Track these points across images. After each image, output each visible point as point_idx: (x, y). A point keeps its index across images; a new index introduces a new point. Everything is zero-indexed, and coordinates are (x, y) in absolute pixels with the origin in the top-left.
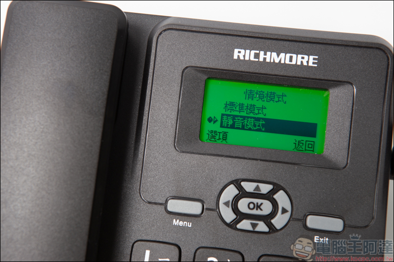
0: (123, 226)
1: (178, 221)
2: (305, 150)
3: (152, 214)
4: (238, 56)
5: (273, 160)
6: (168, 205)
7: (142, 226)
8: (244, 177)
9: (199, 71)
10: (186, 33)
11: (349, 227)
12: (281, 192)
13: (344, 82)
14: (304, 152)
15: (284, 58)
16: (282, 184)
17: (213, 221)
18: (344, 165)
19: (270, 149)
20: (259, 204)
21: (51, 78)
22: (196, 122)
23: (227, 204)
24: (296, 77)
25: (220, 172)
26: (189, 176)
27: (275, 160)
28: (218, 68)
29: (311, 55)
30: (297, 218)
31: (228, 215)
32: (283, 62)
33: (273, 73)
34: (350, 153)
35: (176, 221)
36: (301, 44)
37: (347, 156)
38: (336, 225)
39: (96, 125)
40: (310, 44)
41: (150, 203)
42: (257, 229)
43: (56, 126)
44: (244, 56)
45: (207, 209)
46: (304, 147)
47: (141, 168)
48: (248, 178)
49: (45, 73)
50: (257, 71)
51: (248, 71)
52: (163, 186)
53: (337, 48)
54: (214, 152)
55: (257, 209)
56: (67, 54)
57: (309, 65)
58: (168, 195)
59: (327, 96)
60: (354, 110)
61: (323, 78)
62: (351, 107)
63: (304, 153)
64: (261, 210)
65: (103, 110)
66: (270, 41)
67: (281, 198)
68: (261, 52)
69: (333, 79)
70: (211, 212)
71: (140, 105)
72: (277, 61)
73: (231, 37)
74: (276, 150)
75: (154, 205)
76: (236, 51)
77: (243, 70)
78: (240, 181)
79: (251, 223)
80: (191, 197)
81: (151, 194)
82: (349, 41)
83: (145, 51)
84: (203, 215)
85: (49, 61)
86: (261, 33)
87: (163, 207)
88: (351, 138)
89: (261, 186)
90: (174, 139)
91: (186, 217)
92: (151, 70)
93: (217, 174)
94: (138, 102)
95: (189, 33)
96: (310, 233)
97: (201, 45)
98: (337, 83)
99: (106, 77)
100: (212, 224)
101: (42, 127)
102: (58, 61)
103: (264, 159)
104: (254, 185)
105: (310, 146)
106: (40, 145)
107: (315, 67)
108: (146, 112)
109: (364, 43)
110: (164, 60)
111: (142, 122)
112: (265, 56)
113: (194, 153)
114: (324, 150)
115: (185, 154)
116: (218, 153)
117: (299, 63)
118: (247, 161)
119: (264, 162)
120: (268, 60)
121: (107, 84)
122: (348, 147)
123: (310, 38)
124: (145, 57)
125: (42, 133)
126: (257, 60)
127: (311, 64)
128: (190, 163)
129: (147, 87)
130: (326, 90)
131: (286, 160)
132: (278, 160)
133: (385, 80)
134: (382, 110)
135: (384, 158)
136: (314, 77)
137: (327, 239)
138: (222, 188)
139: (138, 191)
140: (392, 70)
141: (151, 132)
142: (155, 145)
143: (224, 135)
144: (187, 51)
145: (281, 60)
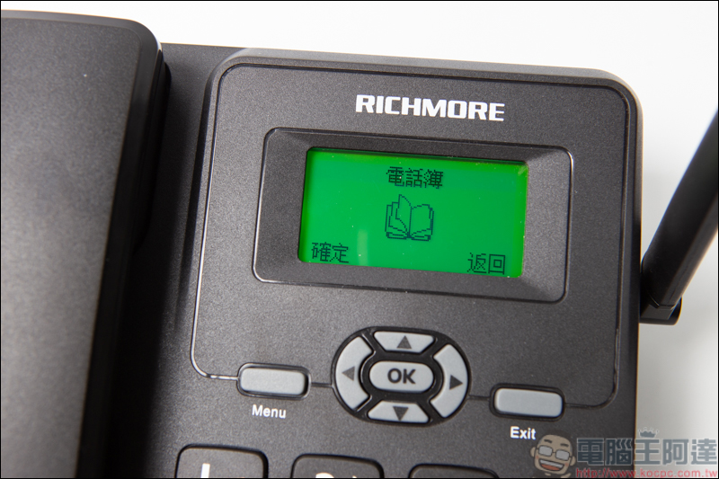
0: (160, 421)
1: (261, 407)
3: (213, 397)
4: (364, 107)
5: (431, 290)
6: (242, 379)
7: (196, 418)
8: (380, 323)
9: (295, 136)
11: (572, 407)
12: (448, 349)
13: (553, 147)
14: (487, 274)
15: (444, 108)
16: (449, 335)
17: (325, 406)
18: (560, 296)
19: (427, 272)
20: (408, 372)
22: (292, 228)
23: (349, 373)
24: (467, 141)
25: (335, 314)
26: (279, 325)
27: (435, 290)
28: (328, 128)
29: (493, 102)
30: (479, 394)
31: (353, 394)
32: (443, 115)
33: (426, 135)
34: (568, 273)
35: (258, 408)
36: (473, 83)
37: (563, 278)
38: (549, 404)
40: (489, 83)
41: (209, 376)
42: (407, 418)
44: (374, 107)
45: (315, 384)
46: (486, 266)
47: (193, 314)
48: (388, 325)
50: (398, 133)
51: (382, 132)
52: (233, 345)
53: (538, 88)
54: (324, 280)
55: (405, 382)
57: (490, 119)
58: (241, 361)
59: (524, 174)
60: (572, 197)
61: (515, 141)
62: (567, 192)
63: (488, 277)
64: (412, 382)
65: (109, 204)
66: (419, 79)
67: (448, 358)
68: (404, 99)
69: (533, 143)
70: (322, 389)
71: (190, 200)
72: (433, 113)
73: (349, 74)
74: (436, 273)
75: (217, 380)
76: (360, 98)
77: (374, 132)
78: (373, 331)
79: (395, 408)
80: (284, 362)
81: (212, 359)
82: (556, 76)
84: (306, 396)
86: (402, 67)
87: (234, 383)
88: (570, 245)
89: (412, 337)
90: (251, 259)
91: (275, 401)
92: (209, 138)
93: (331, 320)
94: (187, 194)
96: (504, 421)
97: (297, 90)
98: (541, 149)
99: (116, 145)
100: (324, 412)
103: (416, 289)
104: (399, 336)
105: (498, 264)
107: (500, 122)
108: (200, 212)
109: (583, 78)
110: (232, 119)
111: (194, 230)
112: (411, 106)
114: (523, 270)
115: (271, 286)
116: (332, 282)
117: (472, 116)
118: (383, 293)
119: (416, 295)
120: (417, 113)
121: (117, 155)
122: (564, 263)
123: (489, 73)
126: (398, 113)
127: (492, 117)
128: (281, 301)
129: (201, 168)
130: (522, 163)
131: (455, 290)
132: (441, 290)
133: (622, 142)
134: (620, 195)
135: (628, 281)
136: (499, 140)
137: (533, 431)
138: (340, 344)
139: (187, 354)
140: (633, 125)
141: (209, 248)
142: (217, 270)
143: (342, 249)
144: (273, 102)
145: (439, 112)
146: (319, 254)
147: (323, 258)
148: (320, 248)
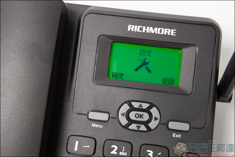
0: (63, 127)
1: (95, 124)
2: (169, 84)
3: (80, 120)
4: (131, 29)
5: (150, 89)
6: (89, 115)
7: (74, 127)
8: (133, 99)
9: (108, 38)
10: (101, 15)
11: (193, 128)
12: (154, 108)
13: (191, 45)
14: (168, 85)
15: (157, 31)
16: (155, 104)
18: (191, 93)
19: (149, 83)
20: (141, 115)
21: (22, 40)
22: (106, 67)
23: (123, 114)
24: (163, 42)
25: (119, 96)
26: (101, 98)
27: (151, 89)
28: (119, 36)
29: (172, 29)
30: (163, 123)
31: (124, 121)
32: (156, 33)
33: (150, 39)
34: (194, 85)
35: (94, 124)
36: (166, 23)
37: (192, 87)
38: (185, 127)
39: (48, 68)
40: (171, 23)
41: (78, 114)
42: (140, 129)
43: (24, 68)
44: (134, 29)
45: (112, 118)
46: (168, 82)
47: (74, 94)
48: (136, 100)
49: (18, 38)
50: (141, 38)
51: (136, 38)
52: (86, 104)
53: (187, 25)
54: (116, 85)
55: (140, 118)
56: (31, 27)
57: (171, 35)
58: (89, 109)
59: (182, 53)
60: (196, 61)
61: (179, 42)
62: (195, 59)
63: (168, 86)
64: (143, 118)
65: (52, 60)
66: (149, 20)
67: (154, 111)
68: (144, 27)
69: (185, 43)
70: (114, 119)
71: (73, 57)
72: (153, 32)
73: (126, 18)
74: (152, 84)
75: (81, 115)
76: (129, 26)
77: (133, 37)
78: (131, 101)
79: (137, 126)
80: (102, 110)
81: (79, 109)
82: (194, 21)
83: (77, 26)
84: (109, 121)
85: (21, 30)
86: (144, 16)
87: (86, 116)
88: (195, 77)
89: (143, 104)
90: (93, 77)
91: (99, 122)
92: (80, 37)
93: (117, 98)
94: (72, 55)
95: (102, 15)
96: (171, 132)
97: (109, 22)
98: (187, 45)
99: (54, 40)
100: (114, 126)
101: (16, 69)
102: (26, 30)
103: (145, 89)
104: (139, 104)
105: (171, 82)
106: (15, 79)
107: (174, 36)
108: (77, 61)
109: (202, 22)
110: (88, 31)
111: (75, 67)
112: (146, 29)
113: (104, 85)
114: (179, 84)
115: (99, 86)
116: (118, 85)
117: (165, 34)
118: (135, 90)
119: (145, 91)
120: (147, 32)
121: (55, 44)
122: (193, 82)
123: (172, 19)
124: (77, 29)
125: (16, 72)
126: (141, 31)
127: (172, 34)
128: (102, 91)
129: (77, 47)
130: (181, 49)
131: (157, 90)
132: (153, 89)
133: (214, 44)
134: (212, 61)
135: (213, 89)
136: (174, 42)
137: (180, 135)
138: (120, 105)
139: (72, 107)
140: (218, 38)
141: (79, 73)
142: (82, 80)
143: (122, 75)
144: (101, 26)
145: (155, 31)
146: (114, 76)
147: (116, 77)
148: (115, 74)
